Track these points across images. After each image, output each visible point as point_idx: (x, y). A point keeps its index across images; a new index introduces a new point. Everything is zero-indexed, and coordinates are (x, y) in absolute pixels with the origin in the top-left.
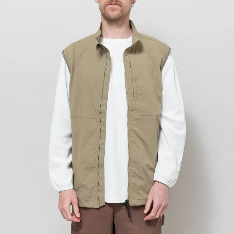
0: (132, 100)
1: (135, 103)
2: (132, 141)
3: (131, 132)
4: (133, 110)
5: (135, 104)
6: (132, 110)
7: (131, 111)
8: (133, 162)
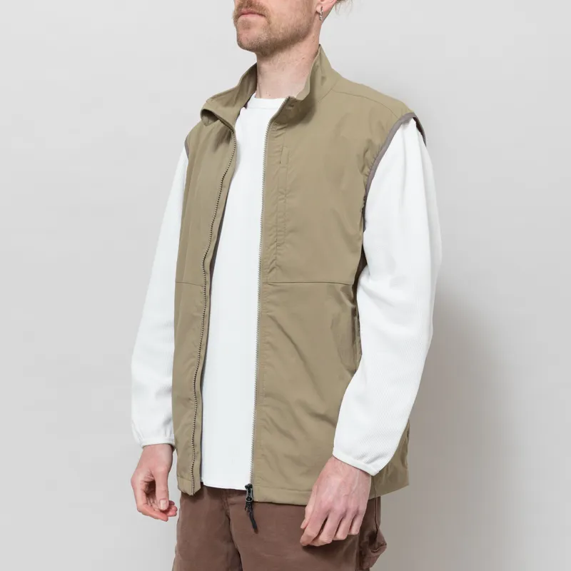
0: (271, 244)
1: (279, 251)
2: (268, 343)
3: (267, 320)
4: (273, 268)
5: (280, 254)
6: (271, 268)
7: (268, 271)
8: (267, 395)
